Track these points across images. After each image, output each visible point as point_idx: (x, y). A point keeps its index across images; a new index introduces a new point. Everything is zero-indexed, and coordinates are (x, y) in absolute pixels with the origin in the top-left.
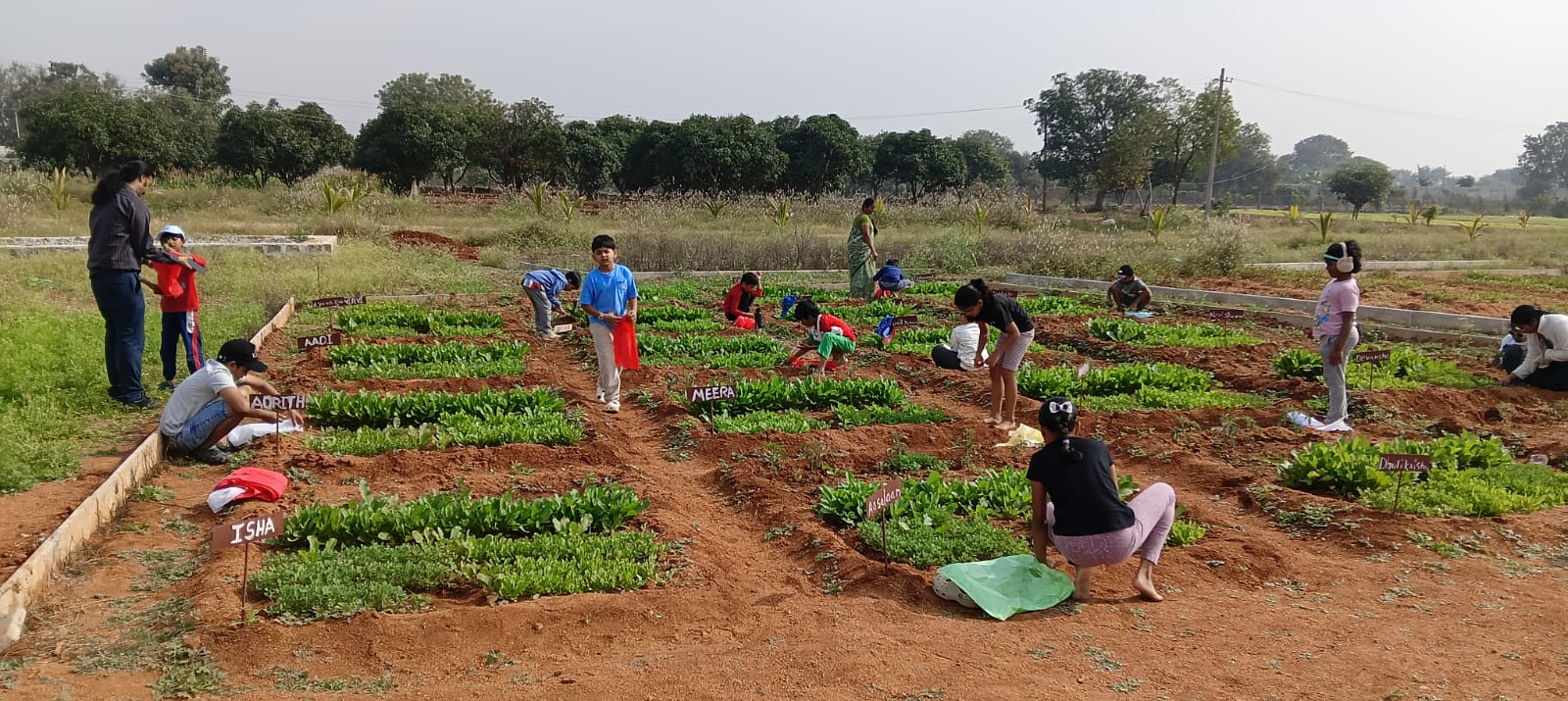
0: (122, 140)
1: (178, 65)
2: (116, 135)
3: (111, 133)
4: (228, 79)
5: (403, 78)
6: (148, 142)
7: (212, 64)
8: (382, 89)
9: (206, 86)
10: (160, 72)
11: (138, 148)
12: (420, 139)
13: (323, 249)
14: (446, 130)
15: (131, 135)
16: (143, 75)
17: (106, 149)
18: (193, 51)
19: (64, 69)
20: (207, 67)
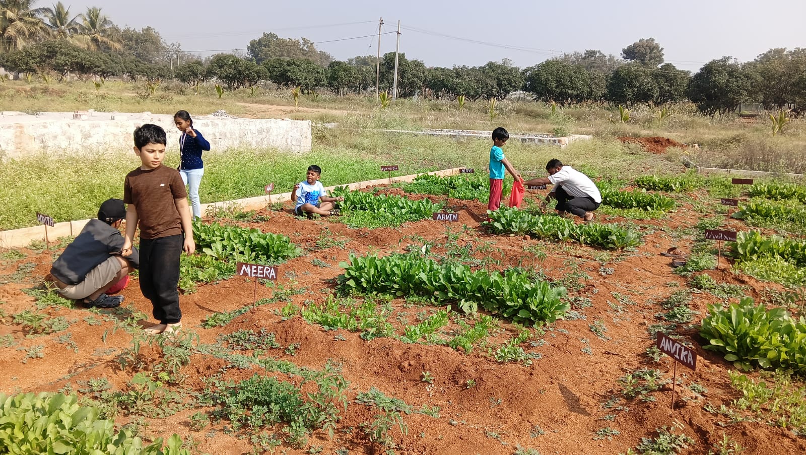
0: (562, 85)
1: (638, 48)
2: (560, 83)
3: (557, 81)
4: (663, 54)
5: (770, 52)
6: (574, 86)
7: (656, 47)
8: (757, 58)
9: (651, 58)
10: (629, 53)
11: (568, 88)
12: (719, 83)
13: (557, 142)
14: (738, 77)
15: (567, 83)
16: (621, 54)
17: (554, 89)
18: (647, 40)
19: (591, 54)
20: (653, 49)
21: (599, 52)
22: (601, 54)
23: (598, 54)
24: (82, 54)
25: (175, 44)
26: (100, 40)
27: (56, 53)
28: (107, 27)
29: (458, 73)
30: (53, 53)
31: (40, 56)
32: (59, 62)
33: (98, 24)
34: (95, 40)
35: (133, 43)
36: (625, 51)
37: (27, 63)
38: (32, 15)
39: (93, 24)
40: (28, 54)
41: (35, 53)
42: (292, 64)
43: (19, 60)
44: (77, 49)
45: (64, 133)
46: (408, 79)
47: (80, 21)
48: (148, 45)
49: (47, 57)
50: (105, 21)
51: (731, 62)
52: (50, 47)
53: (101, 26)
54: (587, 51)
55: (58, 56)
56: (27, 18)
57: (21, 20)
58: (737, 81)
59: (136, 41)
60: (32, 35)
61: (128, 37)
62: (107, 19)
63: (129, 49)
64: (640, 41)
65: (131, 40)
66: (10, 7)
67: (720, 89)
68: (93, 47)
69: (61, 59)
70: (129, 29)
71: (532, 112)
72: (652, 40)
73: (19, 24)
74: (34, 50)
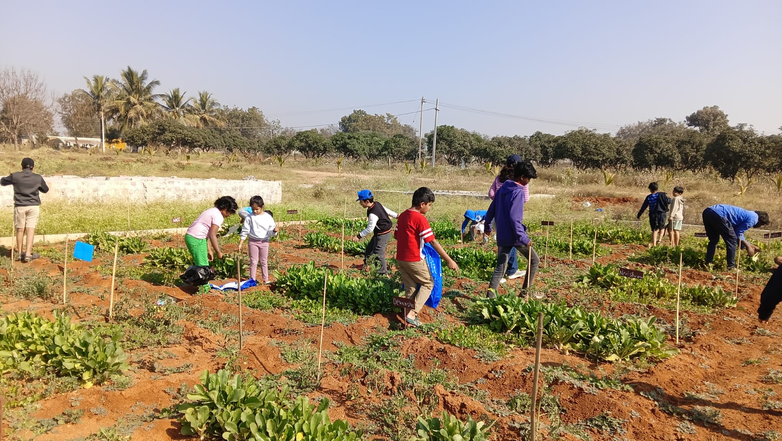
1: (702, 116)
7: (721, 114)
9: (715, 125)
10: (693, 120)
16: (686, 121)
18: (711, 108)
19: (661, 121)
20: (717, 115)
21: (670, 119)
22: (671, 121)
23: (668, 122)
24: (185, 132)
25: (276, 121)
26: (208, 119)
27: (166, 130)
28: (214, 108)
29: (499, 142)
30: (163, 130)
31: (153, 133)
32: (166, 138)
33: (208, 105)
34: (203, 119)
35: (239, 121)
36: (688, 118)
37: (143, 139)
38: (150, 100)
39: (203, 105)
40: (144, 132)
41: (149, 130)
42: (351, 138)
43: (137, 136)
44: (182, 127)
45: (79, 188)
46: (455, 149)
47: (191, 103)
48: (252, 122)
49: (158, 133)
50: (213, 104)
51: (746, 129)
52: (161, 126)
53: (210, 107)
54: (657, 119)
55: (167, 133)
56: (146, 103)
57: (141, 104)
58: (751, 146)
59: (243, 118)
60: (150, 116)
61: (234, 116)
62: (215, 101)
63: (236, 126)
64: (704, 108)
65: (238, 118)
66: (133, 94)
67: (734, 153)
68: (201, 125)
69: (168, 135)
70: (236, 109)
71: (550, 176)
72: (715, 107)
73: (139, 107)
74: (148, 129)
